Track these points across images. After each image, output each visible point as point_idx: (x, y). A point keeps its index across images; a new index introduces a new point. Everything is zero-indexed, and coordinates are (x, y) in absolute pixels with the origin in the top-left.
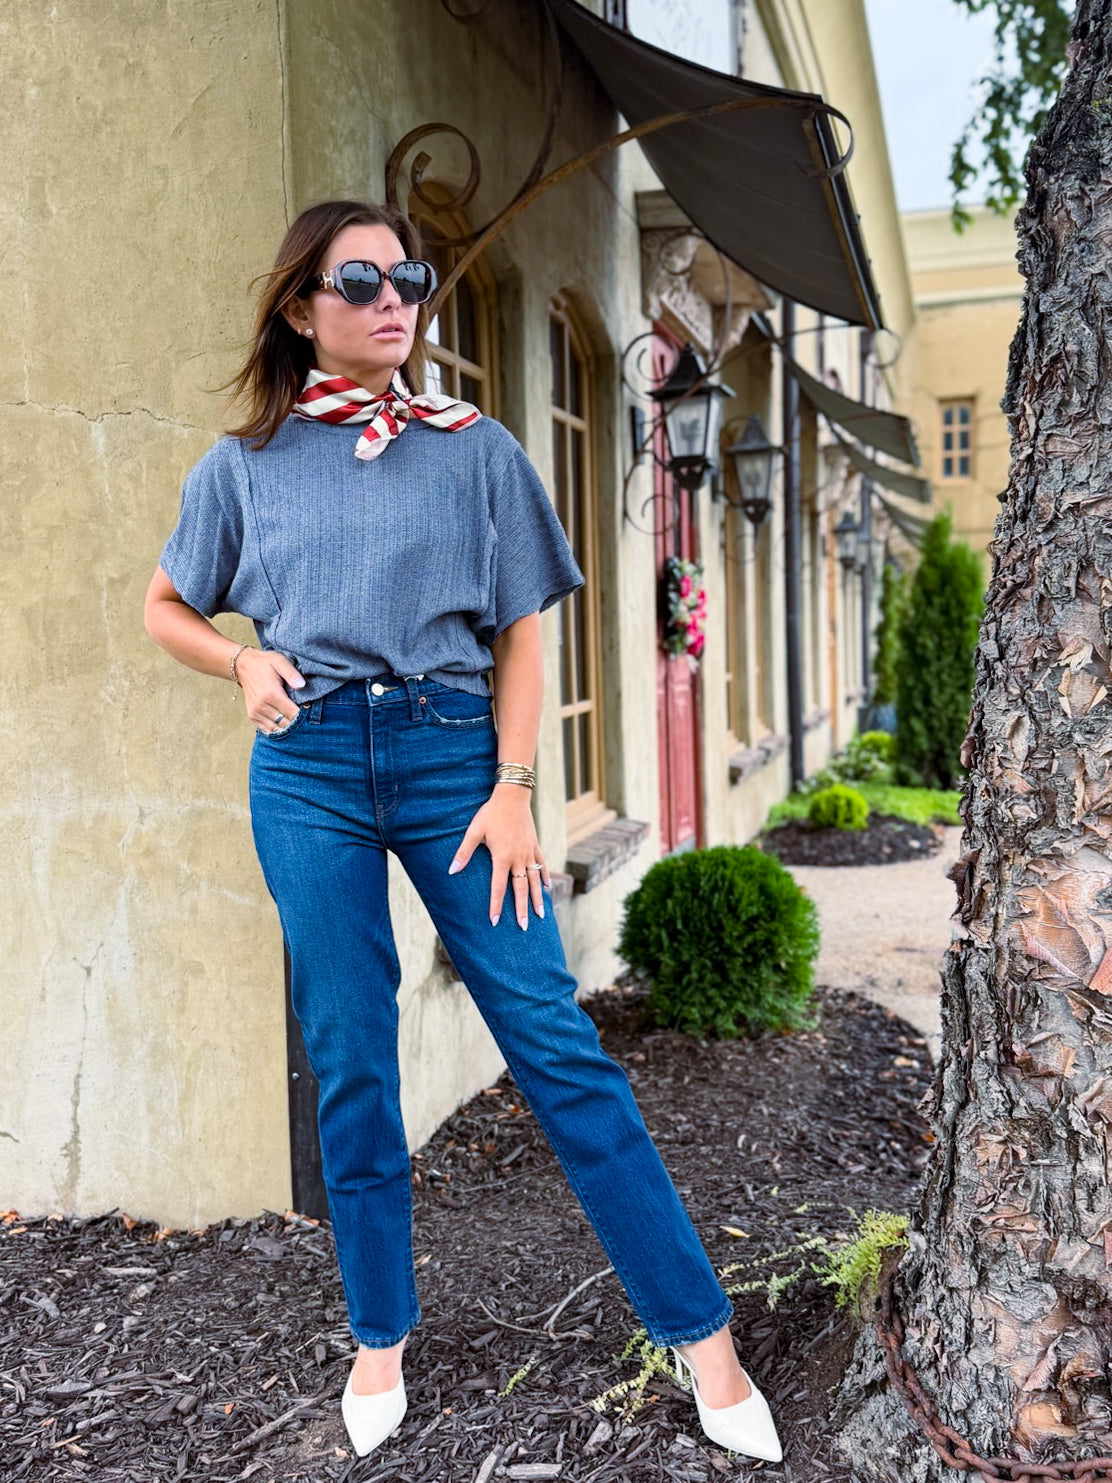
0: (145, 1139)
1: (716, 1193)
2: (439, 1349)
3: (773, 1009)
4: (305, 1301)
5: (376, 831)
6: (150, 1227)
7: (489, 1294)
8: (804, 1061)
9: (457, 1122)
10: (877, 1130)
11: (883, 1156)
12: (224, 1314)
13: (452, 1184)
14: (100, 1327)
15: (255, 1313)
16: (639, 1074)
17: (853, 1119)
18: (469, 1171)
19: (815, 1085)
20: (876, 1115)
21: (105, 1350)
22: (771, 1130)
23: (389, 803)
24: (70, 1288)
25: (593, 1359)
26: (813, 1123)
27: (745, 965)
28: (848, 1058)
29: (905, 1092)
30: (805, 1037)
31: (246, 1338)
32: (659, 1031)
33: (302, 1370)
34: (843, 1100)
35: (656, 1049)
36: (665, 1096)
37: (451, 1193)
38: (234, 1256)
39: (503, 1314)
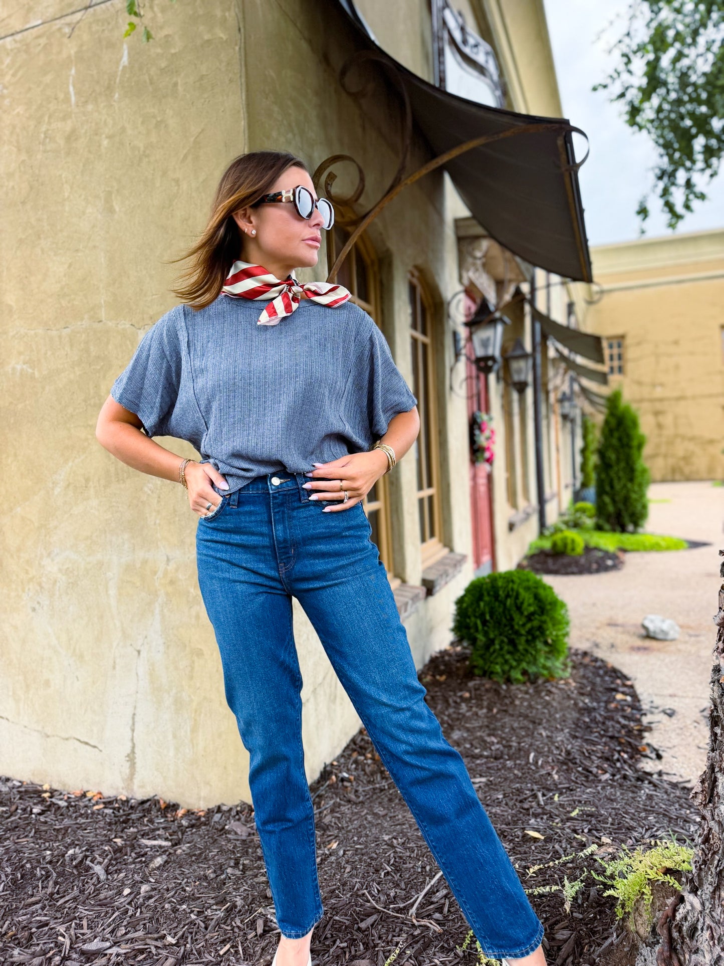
0: (172, 753)
1: (519, 798)
2: (338, 928)
3: (544, 667)
4: (256, 876)
5: (280, 582)
6: (174, 807)
7: (373, 881)
8: (564, 698)
9: (359, 739)
10: (612, 745)
11: (618, 765)
12: (205, 884)
13: (354, 783)
14: (127, 891)
15: (224, 884)
16: (467, 706)
17: (596, 737)
18: (365, 774)
19: (571, 714)
20: (610, 734)
21: (127, 911)
22: (549, 748)
23: (288, 562)
24: (118, 855)
25: (443, 947)
26: (573, 742)
27: (527, 641)
28: (589, 695)
29: (624, 717)
30: (562, 682)
31: (215, 907)
32: (477, 678)
33: (247, 939)
34: (589, 724)
35: (476, 689)
36: (483, 722)
37: (353, 791)
38: (219, 833)
39: (382, 898)
